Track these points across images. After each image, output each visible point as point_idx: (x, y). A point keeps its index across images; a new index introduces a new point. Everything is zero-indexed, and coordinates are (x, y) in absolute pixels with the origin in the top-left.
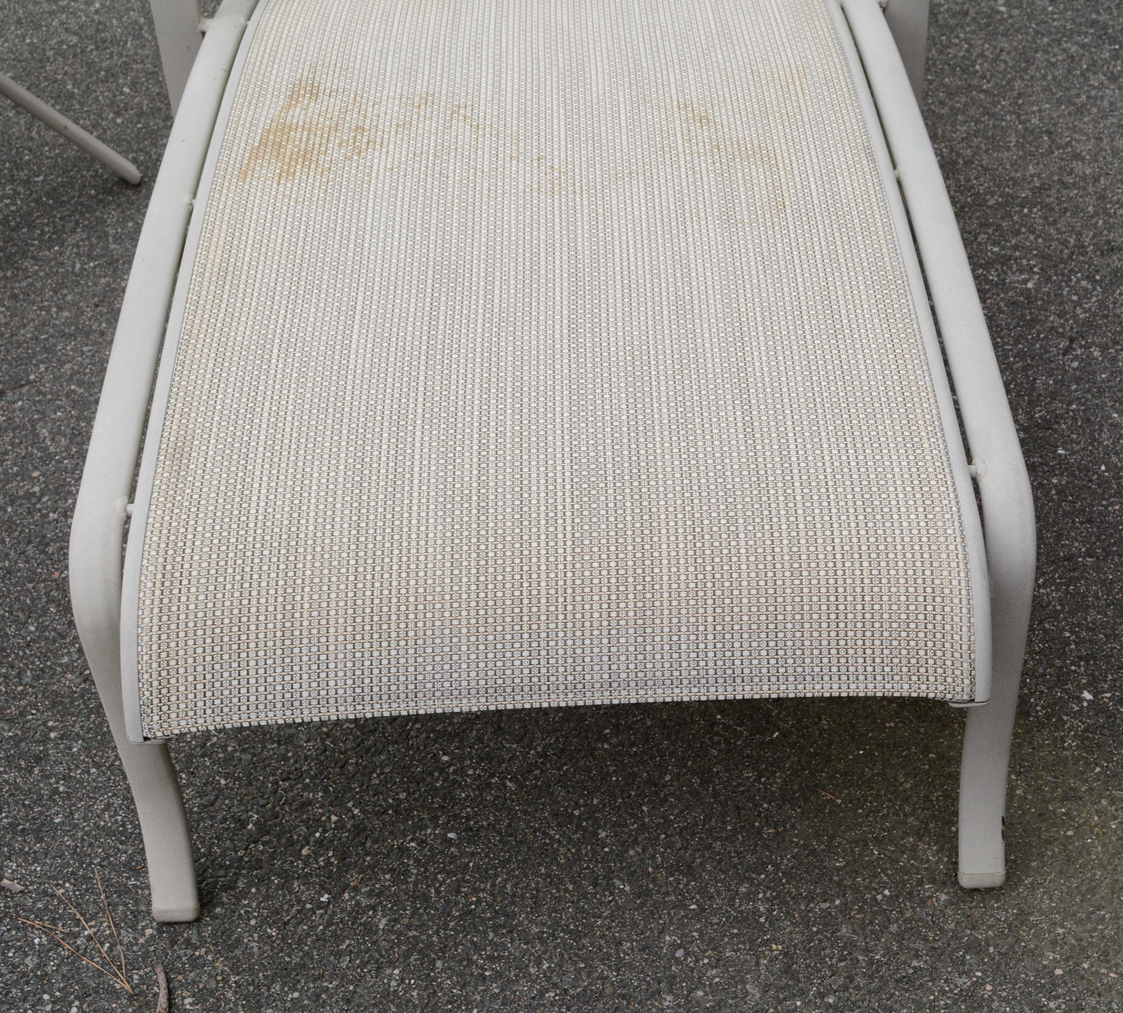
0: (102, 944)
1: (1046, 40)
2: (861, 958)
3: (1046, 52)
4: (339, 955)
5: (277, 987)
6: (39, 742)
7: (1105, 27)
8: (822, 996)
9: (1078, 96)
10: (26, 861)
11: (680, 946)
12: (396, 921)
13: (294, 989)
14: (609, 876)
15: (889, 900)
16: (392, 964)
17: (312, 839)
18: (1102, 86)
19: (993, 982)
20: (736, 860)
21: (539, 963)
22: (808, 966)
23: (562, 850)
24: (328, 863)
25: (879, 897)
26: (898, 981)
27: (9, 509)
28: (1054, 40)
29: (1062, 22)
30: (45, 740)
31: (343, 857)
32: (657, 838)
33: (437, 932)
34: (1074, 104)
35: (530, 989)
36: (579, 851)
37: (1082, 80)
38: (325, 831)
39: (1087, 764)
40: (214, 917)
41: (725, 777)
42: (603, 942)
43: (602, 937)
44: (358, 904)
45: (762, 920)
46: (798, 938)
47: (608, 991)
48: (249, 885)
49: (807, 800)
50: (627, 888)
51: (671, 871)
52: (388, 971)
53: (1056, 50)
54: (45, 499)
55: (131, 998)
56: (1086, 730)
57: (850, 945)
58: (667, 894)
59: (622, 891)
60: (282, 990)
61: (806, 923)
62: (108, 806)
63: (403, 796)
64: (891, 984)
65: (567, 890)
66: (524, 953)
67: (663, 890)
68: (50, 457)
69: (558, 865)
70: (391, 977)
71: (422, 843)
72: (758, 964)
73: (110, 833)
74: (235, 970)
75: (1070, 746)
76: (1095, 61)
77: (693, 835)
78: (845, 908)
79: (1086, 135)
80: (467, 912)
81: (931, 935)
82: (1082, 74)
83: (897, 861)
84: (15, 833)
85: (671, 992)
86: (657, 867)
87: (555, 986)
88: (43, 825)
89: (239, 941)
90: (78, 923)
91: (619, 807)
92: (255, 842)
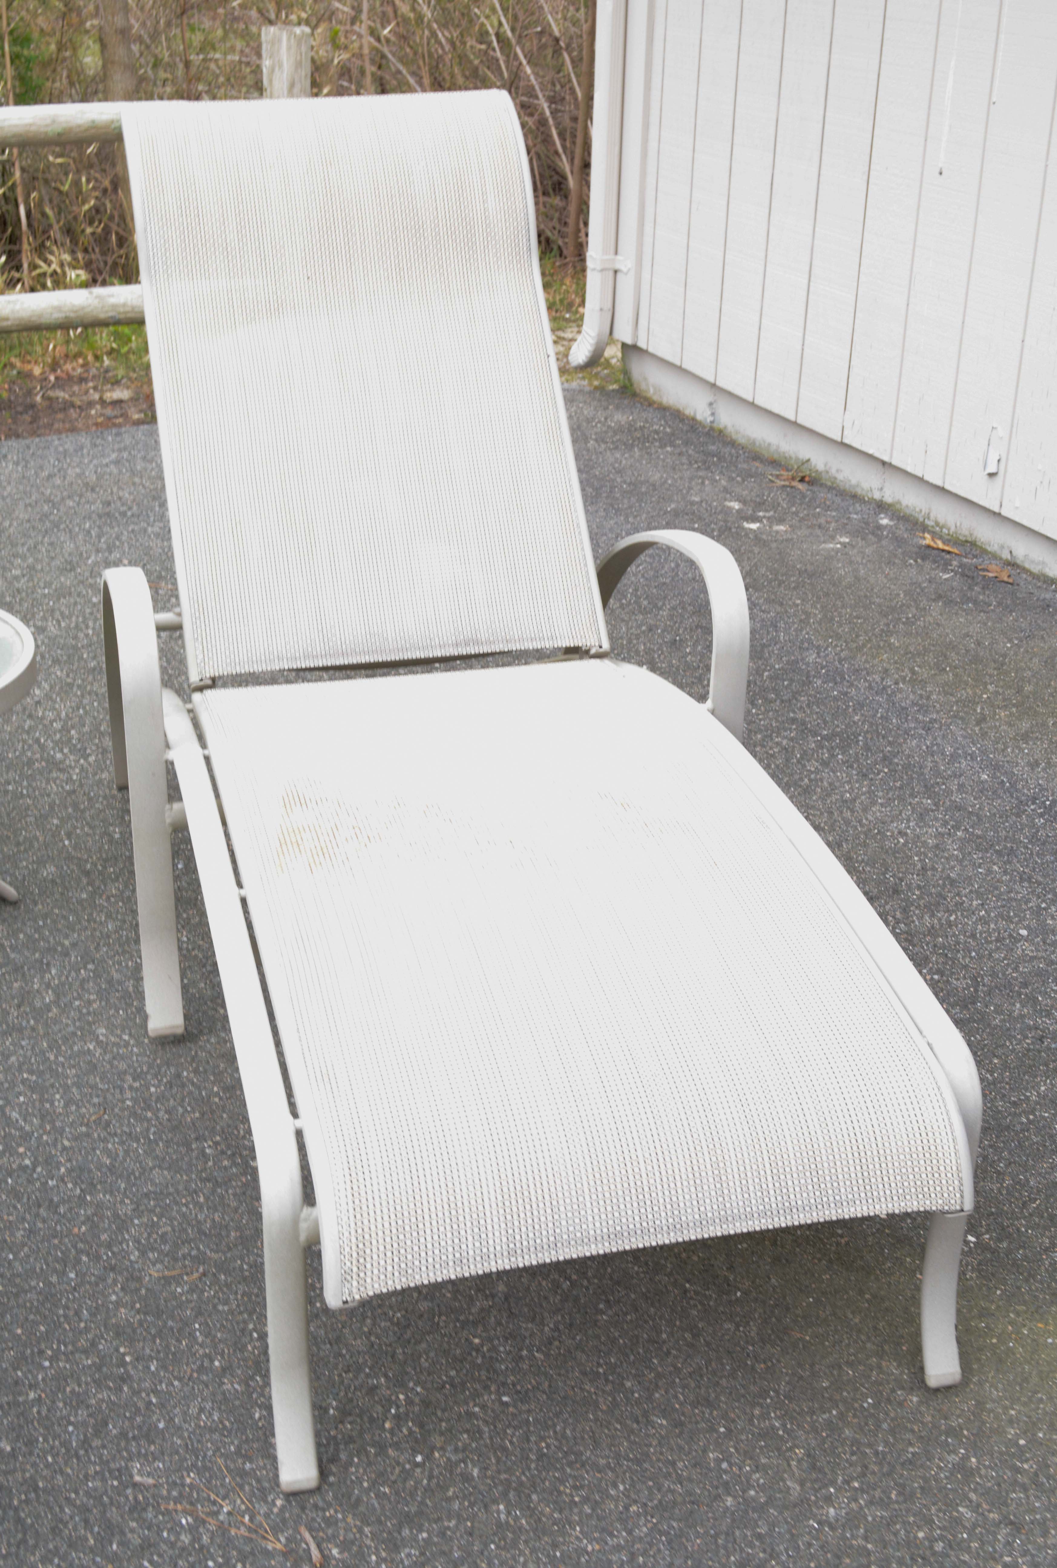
0: (243, 1517)
1: (759, 736)
2: (867, 1451)
3: (763, 746)
4: (449, 1500)
5: (406, 1532)
6: (118, 1366)
7: (804, 723)
8: (847, 1482)
9: (801, 779)
10: (148, 1461)
11: (723, 1460)
12: (486, 1469)
13: (421, 1530)
14: (646, 1414)
15: (873, 1406)
16: (495, 1502)
17: (389, 1416)
18: (817, 772)
19: (975, 1456)
20: (743, 1391)
21: (615, 1486)
22: (829, 1462)
23: (601, 1400)
24: (411, 1432)
25: (865, 1405)
26: (903, 1464)
27: (10, 1181)
28: (766, 736)
29: (767, 721)
30: (123, 1364)
31: (422, 1426)
32: (674, 1382)
33: (523, 1473)
34: (800, 786)
35: (616, 1506)
36: (614, 1399)
37: (800, 766)
38: (398, 1407)
39: (989, 1289)
40: (331, 1485)
41: (710, 1330)
42: (661, 1465)
43: (659, 1460)
44: (449, 1459)
45: (781, 1432)
46: (813, 1443)
47: (679, 1499)
48: (351, 1456)
49: (782, 1340)
50: (664, 1422)
51: (694, 1405)
52: (494, 1508)
53: (770, 744)
54: (39, 1169)
55: (285, 1554)
56: (979, 1264)
57: (855, 1442)
58: (697, 1423)
59: (661, 1425)
60: (411, 1532)
61: (815, 1430)
62: (202, 1410)
63: (453, 1373)
64: (898, 1467)
65: (616, 1429)
66: (600, 1480)
67: (693, 1420)
68: (29, 1135)
69: (602, 1411)
70: (498, 1512)
71: (483, 1407)
72: (789, 1465)
73: (212, 1430)
74: (366, 1522)
75: (971, 1277)
76: (805, 751)
77: (701, 1376)
78: (842, 1416)
79: (819, 810)
80: (541, 1456)
81: (916, 1428)
82: (798, 762)
83: (870, 1377)
84: (128, 1440)
85: (729, 1494)
86: (681, 1404)
87: (635, 1502)
88: (149, 1430)
89: (359, 1500)
90: (214, 1503)
91: (634, 1363)
92: (342, 1422)
